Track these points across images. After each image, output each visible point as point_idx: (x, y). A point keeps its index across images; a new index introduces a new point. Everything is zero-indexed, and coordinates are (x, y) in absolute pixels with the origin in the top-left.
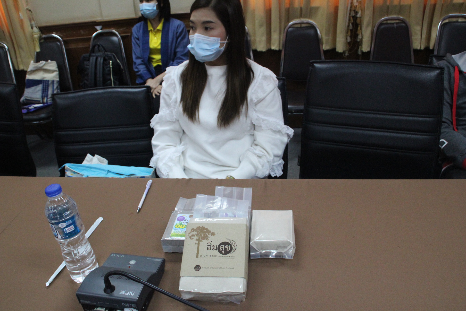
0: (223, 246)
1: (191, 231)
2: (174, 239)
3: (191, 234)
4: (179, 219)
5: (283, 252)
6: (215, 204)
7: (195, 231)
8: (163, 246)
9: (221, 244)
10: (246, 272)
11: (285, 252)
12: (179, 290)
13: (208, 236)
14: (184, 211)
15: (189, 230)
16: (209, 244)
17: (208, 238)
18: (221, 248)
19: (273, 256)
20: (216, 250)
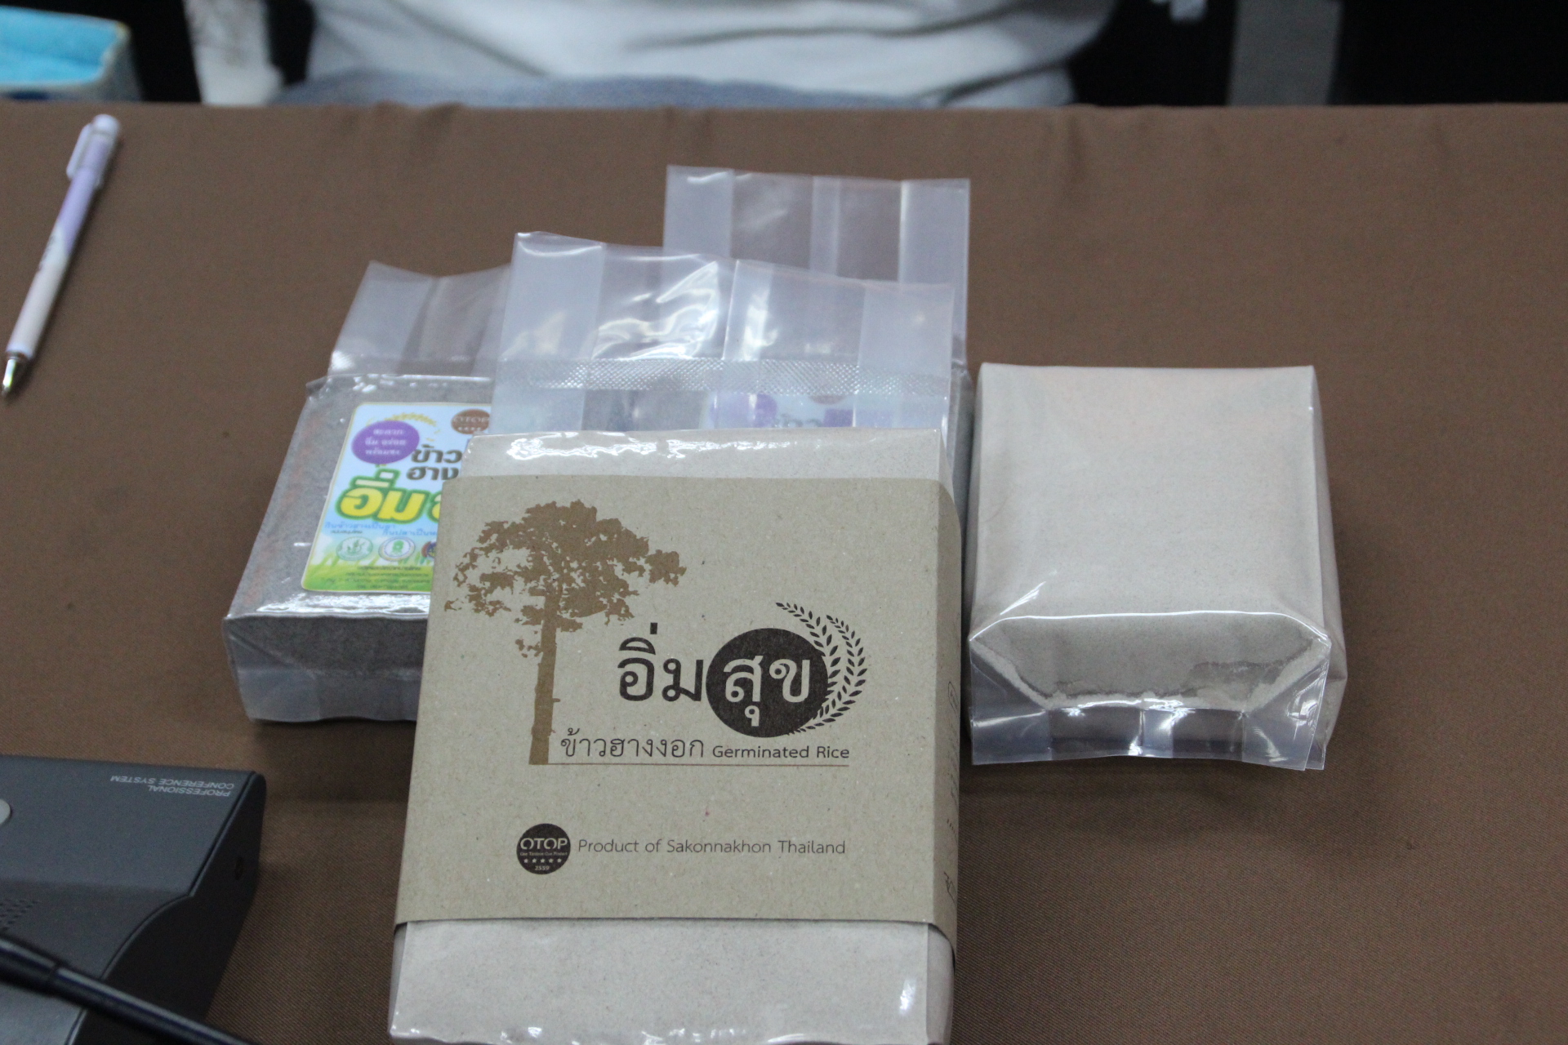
0: (755, 663)
1: (482, 540)
2: (338, 611)
3: (485, 564)
4: (369, 442)
5: (1243, 708)
6: (671, 321)
7: (518, 546)
8: (242, 673)
9: (731, 650)
10: (941, 876)
11: (1257, 716)
12: (388, 1036)
13: (625, 585)
14: (409, 381)
15: (467, 538)
16: (637, 650)
17: (628, 600)
18: (737, 683)
19: (1156, 746)
20: (696, 697)
